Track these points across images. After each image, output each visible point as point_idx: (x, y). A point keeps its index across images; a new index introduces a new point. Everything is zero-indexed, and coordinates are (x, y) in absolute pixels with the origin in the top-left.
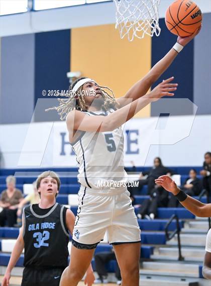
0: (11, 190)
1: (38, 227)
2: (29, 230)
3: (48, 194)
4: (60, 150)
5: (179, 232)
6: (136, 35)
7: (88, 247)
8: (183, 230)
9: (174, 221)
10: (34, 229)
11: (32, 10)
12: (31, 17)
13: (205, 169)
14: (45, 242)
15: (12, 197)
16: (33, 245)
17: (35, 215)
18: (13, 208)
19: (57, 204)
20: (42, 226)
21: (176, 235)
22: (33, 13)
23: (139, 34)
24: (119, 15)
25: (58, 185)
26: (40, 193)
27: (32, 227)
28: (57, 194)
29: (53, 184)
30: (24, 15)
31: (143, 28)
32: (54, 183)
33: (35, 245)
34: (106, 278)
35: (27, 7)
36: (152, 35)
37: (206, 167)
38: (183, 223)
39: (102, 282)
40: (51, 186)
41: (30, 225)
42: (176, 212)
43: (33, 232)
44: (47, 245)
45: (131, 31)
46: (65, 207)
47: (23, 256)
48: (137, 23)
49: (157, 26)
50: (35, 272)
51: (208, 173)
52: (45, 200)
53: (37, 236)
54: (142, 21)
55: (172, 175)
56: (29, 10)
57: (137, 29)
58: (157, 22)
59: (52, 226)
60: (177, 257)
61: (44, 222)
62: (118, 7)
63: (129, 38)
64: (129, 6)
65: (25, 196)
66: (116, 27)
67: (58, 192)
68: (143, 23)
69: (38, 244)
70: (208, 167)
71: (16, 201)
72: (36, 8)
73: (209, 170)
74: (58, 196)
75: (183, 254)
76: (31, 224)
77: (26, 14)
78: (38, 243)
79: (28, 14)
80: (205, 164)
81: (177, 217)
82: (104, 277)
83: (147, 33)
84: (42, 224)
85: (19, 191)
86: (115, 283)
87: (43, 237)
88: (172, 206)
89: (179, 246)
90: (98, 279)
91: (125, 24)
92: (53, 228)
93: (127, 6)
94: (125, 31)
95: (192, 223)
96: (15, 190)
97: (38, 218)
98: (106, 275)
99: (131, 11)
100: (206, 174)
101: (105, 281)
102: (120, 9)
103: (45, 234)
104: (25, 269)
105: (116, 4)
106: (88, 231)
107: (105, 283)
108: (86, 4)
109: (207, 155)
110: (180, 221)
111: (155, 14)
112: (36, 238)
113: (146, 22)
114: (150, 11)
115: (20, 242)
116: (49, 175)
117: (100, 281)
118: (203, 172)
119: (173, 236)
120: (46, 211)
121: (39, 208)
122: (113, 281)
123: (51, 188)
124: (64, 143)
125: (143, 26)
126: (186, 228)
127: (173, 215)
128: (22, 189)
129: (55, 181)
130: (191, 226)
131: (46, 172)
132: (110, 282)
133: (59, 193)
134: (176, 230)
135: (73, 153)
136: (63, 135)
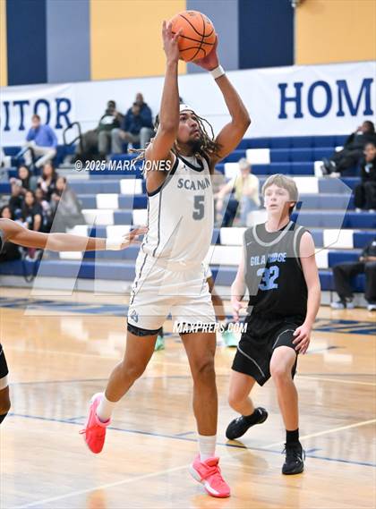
4: (278, 111)
10: (258, 264)
14: (275, 282)
16: (259, 286)
17: (260, 242)
19: (291, 223)
27: (255, 260)
34: (351, 301)
39: (345, 307)
44: (275, 286)
53: (264, 274)
59: (282, 257)
61: (271, 253)
78: (265, 283)
82: (348, 299)
86: (365, 308)
87: (271, 275)
90: (339, 302)
92: (284, 261)
98: (351, 296)
101: (349, 305)
103: (273, 272)
107: (350, 308)
112: (261, 277)
117: (342, 305)
122: (362, 305)
124: (284, 100)
132: (356, 307)
135: (299, 115)
136: (283, 87)
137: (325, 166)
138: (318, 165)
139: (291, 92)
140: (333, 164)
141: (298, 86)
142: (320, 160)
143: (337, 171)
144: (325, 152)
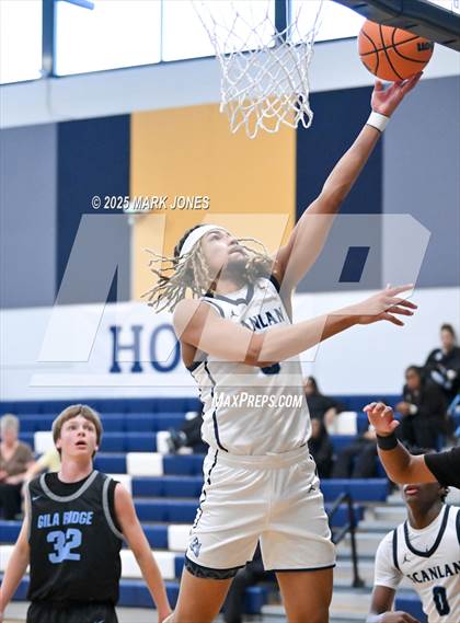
0: (10, 445)
1: (56, 522)
2: (40, 526)
3: (77, 452)
4: (109, 364)
5: (353, 529)
6: (262, 126)
7: (218, 574)
8: (362, 525)
9: (344, 506)
10: (49, 525)
11: (51, 75)
12: (49, 90)
13: (406, 401)
14: (73, 551)
15: (12, 459)
16: (48, 557)
17: (50, 495)
18: (13, 480)
19: (96, 472)
20: (65, 518)
21: (348, 536)
22: (53, 82)
23: (270, 123)
24: (227, 85)
25: (98, 433)
26: (60, 450)
27: (44, 521)
28: (94, 452)
29: (86, 432)
30: (34, 84)
31: (276, 112)
32: (90, 429)
33: (52, 558)
35: (41, 67)
36: (296, 126)
37: (409, 397)
38: (362, 510)
40: (84, 435)
41: (41, 517)
42: (346, 488)
43: (47, 530)
44: (77, 557)
45: (253, 118)
46: (112, 480)
47: (27, 578)
48: (265, 101)
49: (306, 106)
50: (54, 614)
51: (413, 409)
52: (71, 464)
53: (56, 539)
54: (276, 97)
55: (339, 411)
56: (45, 74)
57: (264, 114)
58: (305, 99)
59: (85, 518)
60: (349, 580)
61: (68, 511)
62: (225, 69)
63: (247, 131)
64: (247, 66)
65: (39, 456)
66: (221, 110)
67: (97, 448)
68: (277, 100)
69: (57, 555)
70: (412, 396)
71: (19, 466)
72: (59, 72)
73: (413, 402)
74: (98, 455)
75: (362, 575)
76: (43, 515)
77: (39, 83)
78: (57, 553)
79: (43, 84)
80: (407, 390)
81: (349, 499)
83: (284, 122)
84: (65, 514)
85: (26, 446)
87: (68, 541)
88: (341, 477)
89: (355, 558)
91: (241, 102)
92: (89, 523)
93: (244, 67)
94: (239, 117)
95: (380, 510)
96: (17, 444)
97: (56, 502)
99: (251, 75)
100: (408, 410)
102: (229, 71)
103: (71, 536)
104: (30, 608)
105: (222, 61)
106: (219, 541)
108: (162, 63)
109: (411, 372)
110: (356, 506)
111: (302, 83)
112: (52, 544)
113: (284, 99)
114: (291, 78)
115: (21, 550)
116: (78, 413)
118: (402, 406)
119: (342, 537)
120: (73, 487)
121: (59, 481)
123: (84, 439)
124: (116, 348)
125: (276, 107)
126: (368, 521)
127: (342, 495)
128: (31, 442)
129: (93, 426)
130: (377, 516)
131: (73, 407)
133: (100, 450)
134: (347, 525)
135: (137, 368)
136: (114, 330)
137: (172, 438)
138: (163, 437)
139: (126, 338)
140: (183, 436)
141: (137, 330)
142: (164, 429)
143: (188, 445)
144: (171, 420)
